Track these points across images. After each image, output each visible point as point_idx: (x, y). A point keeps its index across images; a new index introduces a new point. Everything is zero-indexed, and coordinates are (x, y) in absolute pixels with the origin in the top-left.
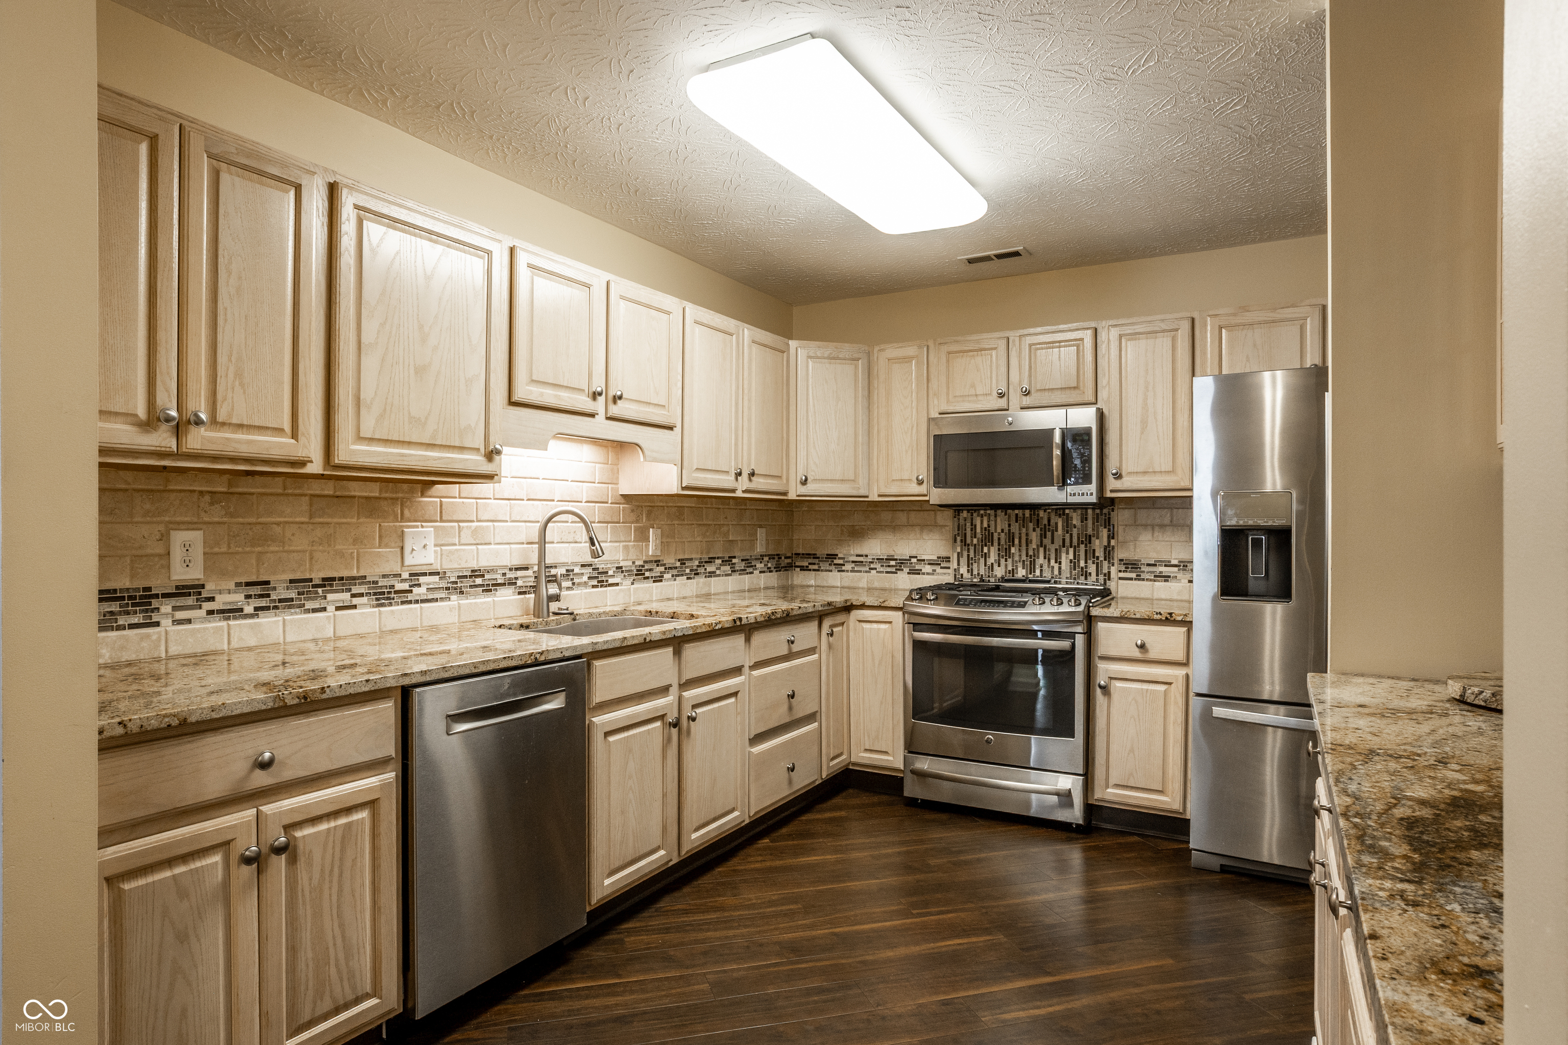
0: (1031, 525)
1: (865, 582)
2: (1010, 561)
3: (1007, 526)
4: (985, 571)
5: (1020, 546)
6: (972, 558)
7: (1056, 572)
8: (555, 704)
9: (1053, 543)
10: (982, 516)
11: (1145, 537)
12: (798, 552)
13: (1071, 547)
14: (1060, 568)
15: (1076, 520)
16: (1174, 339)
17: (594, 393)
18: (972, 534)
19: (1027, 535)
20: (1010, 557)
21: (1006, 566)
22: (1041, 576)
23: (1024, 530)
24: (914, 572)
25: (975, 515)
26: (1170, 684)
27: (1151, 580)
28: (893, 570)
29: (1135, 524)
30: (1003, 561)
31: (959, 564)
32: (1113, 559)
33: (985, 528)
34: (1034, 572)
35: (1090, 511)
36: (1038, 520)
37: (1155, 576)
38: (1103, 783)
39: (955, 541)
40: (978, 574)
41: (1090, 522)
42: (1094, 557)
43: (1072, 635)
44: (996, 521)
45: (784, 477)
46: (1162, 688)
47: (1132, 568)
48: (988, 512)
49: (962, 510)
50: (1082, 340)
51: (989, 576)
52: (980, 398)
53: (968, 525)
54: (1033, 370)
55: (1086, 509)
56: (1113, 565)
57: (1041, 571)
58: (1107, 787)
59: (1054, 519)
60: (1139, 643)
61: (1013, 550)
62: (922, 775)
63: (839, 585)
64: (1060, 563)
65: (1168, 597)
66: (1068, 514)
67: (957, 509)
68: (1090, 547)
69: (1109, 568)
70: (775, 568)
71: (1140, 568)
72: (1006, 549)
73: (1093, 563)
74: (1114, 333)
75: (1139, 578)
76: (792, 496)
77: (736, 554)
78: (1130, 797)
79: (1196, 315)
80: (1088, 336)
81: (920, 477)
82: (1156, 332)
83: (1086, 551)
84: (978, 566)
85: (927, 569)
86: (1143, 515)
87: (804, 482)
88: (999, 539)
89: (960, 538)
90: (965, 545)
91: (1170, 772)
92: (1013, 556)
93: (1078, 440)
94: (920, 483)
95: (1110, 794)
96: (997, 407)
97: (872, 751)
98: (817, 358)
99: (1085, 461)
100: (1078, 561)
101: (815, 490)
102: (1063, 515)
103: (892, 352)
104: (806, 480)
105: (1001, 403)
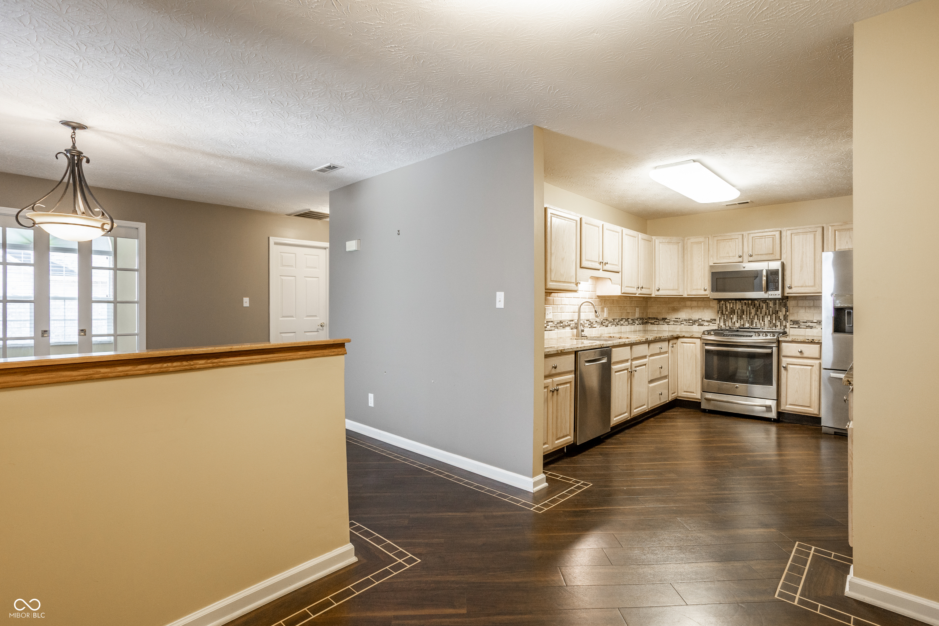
0: (751, 307)
1: (679, 329)
2: (742, 321)
3: (741, 307)
4: (731, 325)
5: (747, 315)
6: (726, 320)
7: (763, 325)
8: (602, 361)
9: (761, 313)
10: (730, 303)
11: (802, 311)
12: (650, 317)
13: (769, 315)
14: (764, 324)
15: (771, 304)
16: (815, 235)
17: (600, 262)
18: (725, 310)
19: (750, 310)
20: (742, 319)
21: (741, 322)
22: (756, 327)
23: (748, 309)
24: (700, 325)
25: (727, 302)
26: (813, 366)
27: (804, 328)
28: (691, 324)
29: (797, 306)
30: (739, 321)
31: (720, 322)
32: (788, 320)
33: (731, 308)
34: (753, 325)
35: (777, 301)
36: (755, 305)
37: (806, 327)
38: (784, 404)
39: (718, 313)
40: (728, 326)
41: (777, 305)
42: (779, 319)
43: (771, 348)
44: (736, 305)
45: (651, 288)
46: (810, 368)
47: (796, 323)
48: (733, 301)
49: (722, 301)
50: (775, 235)
51: (733, 327)
52: (731, 258)
53: (724, 306)
54: (753, 247)
57: (756, 325)
58: (786, 405)
59: (762, 304)
60: (800, 350)
61: (743, 316)
62: (708, 400)
63: (667, 330)
64: (764, 321)
66: (768, 302)
67: (719, 300)
68: (778, 315)
69: (786, 323)
70: (642, 323)
71: (800, 323)
72: (740, 316)
73: (779, 321)
74: (789, 233)
75: (799, 327)
76: (653, 295)
77: (629, 318)
78: (795, 409)
79: (824, 225)
80: (777, 234)
81: (705, 288)
82: (807, 232)
83: (776, 317)
84: (728, 323)
85: (706, 324)
86: (801, 303)
87: (658, 290)
88: (737, 312)
89: (721, 311)
90: (723, 315)
91: (813, 399)
92: (744, 319)
93: (772, 274)
94: (705, 290)
95: (787, 407)
96: (738, 262)
97: (687, 392)
98: (663, 243)
99: (776, 282)
100: (772, 321)
101: (662, 293)
102: (766, 302)
103: (693, 240)
104: (659, 289)
105: (740, 260)
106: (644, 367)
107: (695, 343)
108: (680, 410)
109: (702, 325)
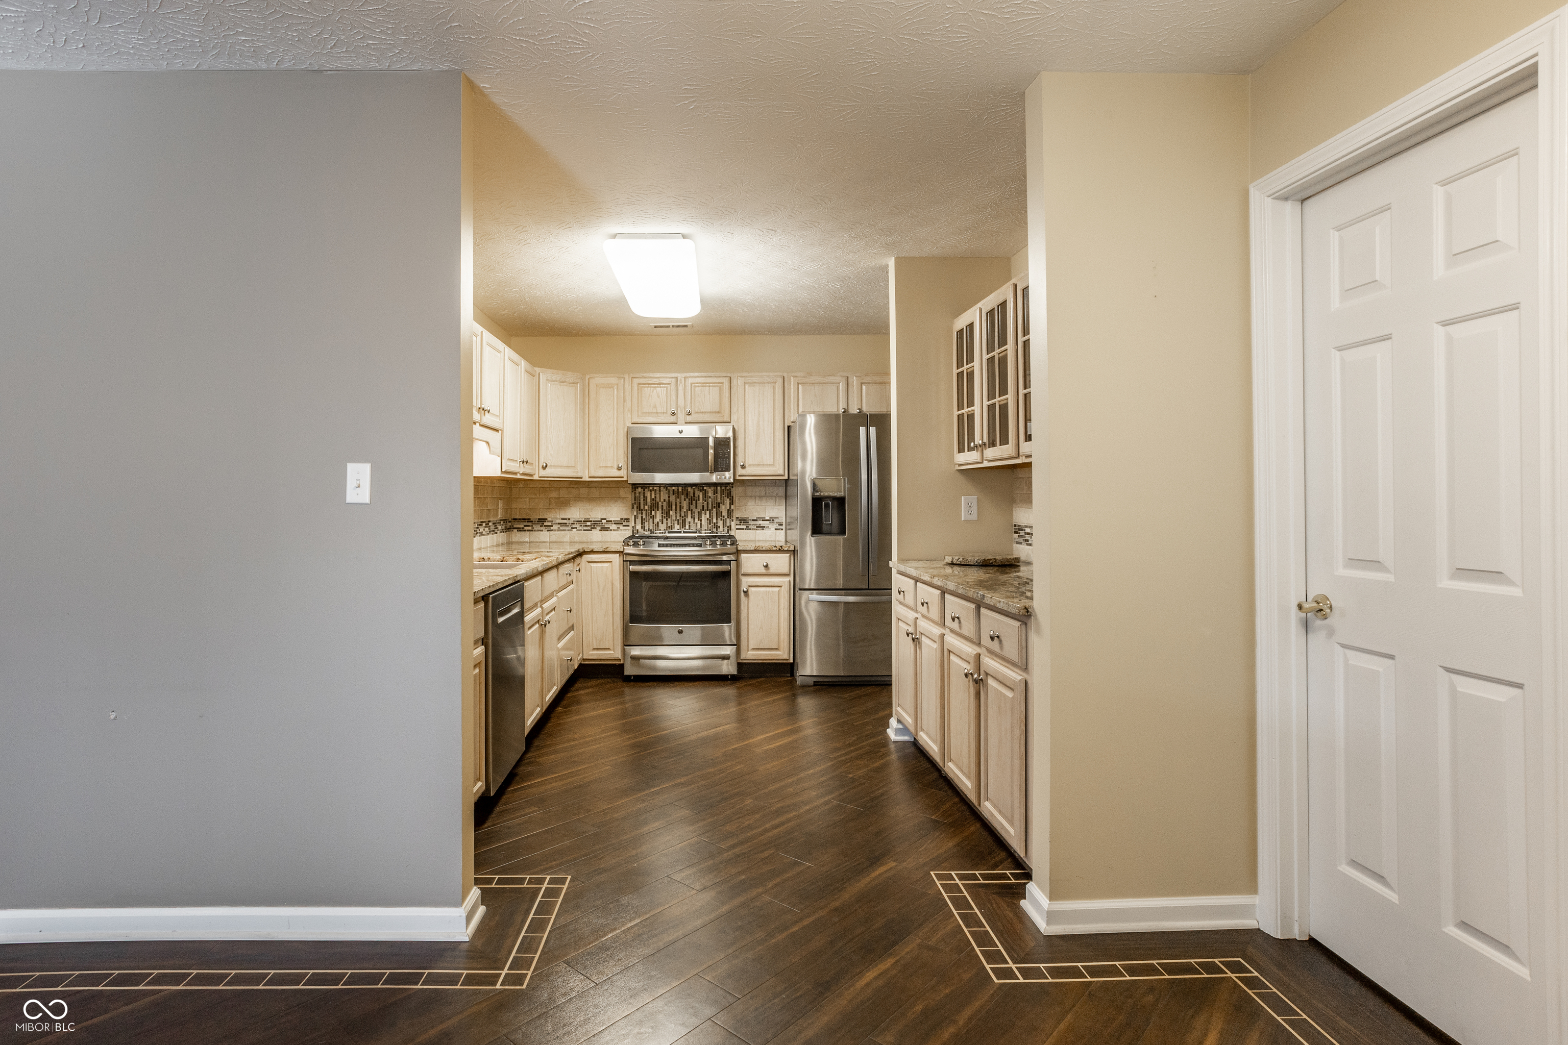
0: (683, 497)
1: (568, 538)
2: (669, 520)
3: (667, 497)
4: (653, 527)
5: (676, 510)
6: (644, 519)
7: (699, 526)
8: (516, 611)
9: (696, 508)
10: (651, 491)
11: (751, 503)
12: (516, 518)
13: (708, 510)
14: (701, 524)
15: (710, 494)
16: (774, 388)
17: (479, 408)
18: (644, 503)
19: (680, 503)
20: (669, 518)
21: (667, 523)
22: (689, 529)
23: (678, 500)
24: (604, 529)
25: (646, 490)
26: (781, 587)
27: (754, 529)
28: (589, 528)
29: (746, 496)
30: (665, 520)
31: (635, 523)
32: (733, 517)
33: (653, 499)
34: (685, 527)
36: (687, 493)
37: (757, 527)
38: (745, 649)
39: (633, 508)
40: (649, 529)
41: (719, 495)
42: (721, 516)
43: (728, 562)
44: (660, 494)
45: (536, 463)
46: (777, 589)
48: (655, 488)
49: (638, 487)
50: (722, 383)
51: (656, 531)
52: (660, 415)
53: (642, 496)
54: (693, 399)
55: (717, 487)
56: (733, 521)
57: (689, 526)
58: (748, 651)
59: (697, 492)
60: (765, 564)
61: (671, 513)
62: (635, 659)
63: (548, 540)
64: (701, 521)
65: (765, 539)
66: (706, 490)
67: (635, 486)
68: (719, 510)
69: (730, 523)
70: (505, 529)
71: (748, 522)
72: (667, 512)
73: (721, 520)
74: (740, 381)
75: (747, 529)
76: (536, 477)
77: (491, 520)
78: (761, 655)
79: (785, 375)
80: (726, 381)
81: (620, 466)
82: (764, 383)
83: (717, 512)
84: (649, 524)
85: (614, 527)
86: (750, 490)
88: (662, 506)
89: (637, 506)
90: (640, 510)
91: (782, 637)
92: (672, 517)
93: (722, 444)
94: (619, 469)
95: (750, 655)
96: (670, 422)
97: (598, 649)
98: (553, 381)
99: (726, 458)
100: (712, 519)
101: (551, 473)
102: (703, 490)
103: (598, 380)
104: (546, 466)
105: (673, 419)
106: (553, 612)
107: (611, 562)
108: (591, 684)
109: (607, 529)
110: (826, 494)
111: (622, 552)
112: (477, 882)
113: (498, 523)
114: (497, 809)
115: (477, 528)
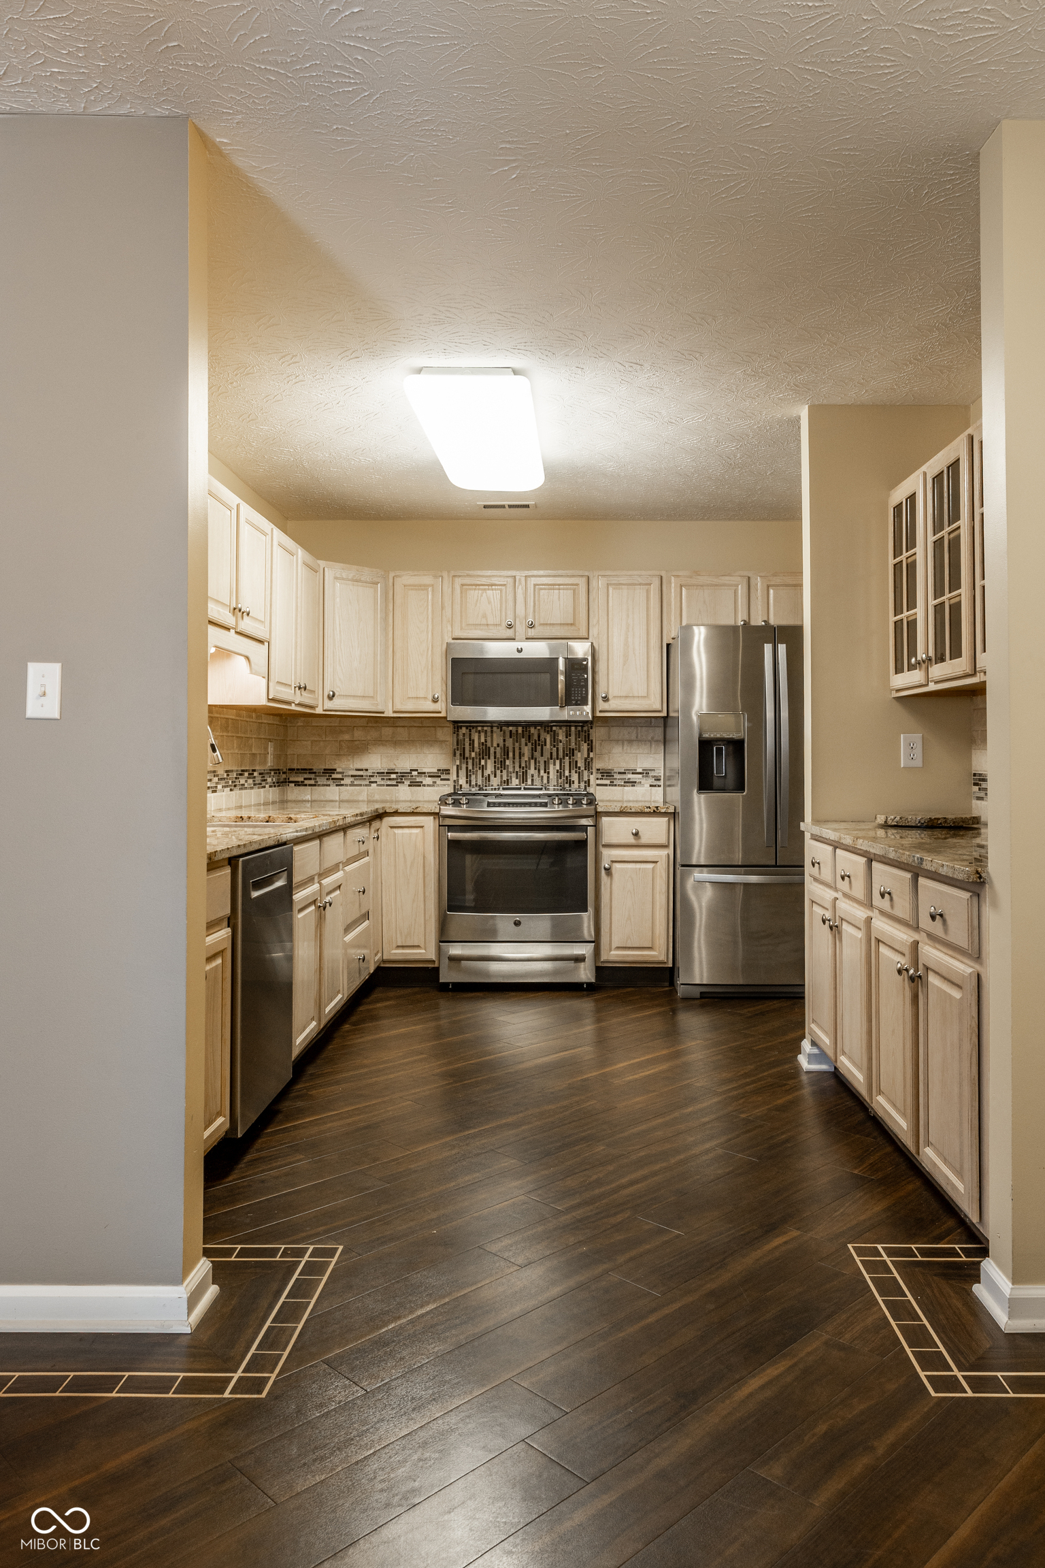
0: (523, 740)
1: (385, 795)
2: (505, 772)
3: (502, 741)
4: (483, 780)
5: (514, 758)
6: (470, 770)
7: (545, 781)
8: (280, 883)
9: (542, 756)
10: (479, 732)
11: (617, 750)
12: (292, 767)
13: (558, 759)
14: (548, 777)
15: (561, 737)
16: (648, 592)
17: (234, 609)
18: (470, 748)
19: (520, 749)
20: (505, 769)
21: (502, 776)
22: (532, 785)
23: (517, 745)
24: (415, 784)
25: (473, 731)
26: (656, 862)
27: (621, 786)
28: (394, 782)
29: (609, 739)
30: (498, 772)
31: (458, 776)
32: (592, 769)
33: (483, 743)
34: (526, 781)
35: (573, 728)
36: (529, 736)
37: (625, 782)
38: (607, 947)
39: (455, 754)
40: (476, 784)
41: (573, 738)
42: (576, 768)
43: (584, 828)
44: (492, 736)
45: (316, 691)
46: (651, 866)
47: (607, 776)
48: (485, 728)
49: (461, 727)
50: (577, 584)
51: (486, 786)
52: (491, 627)
53: (467, 740)
54: (536, 607)
55: (570, 726)
56: (592, 774)
57: (532, 780)
58: (611, 950)
59: (543, 734)
60: (634, 831)
61: (508, 762)
62: (455, 960)
63: (337, 799)
64: (548, 773)
65: (635, 799)
66: (555, 731)
67: (457, 725)
68: (574, 759)
69: (589, 775)
71: (613, 776)
72: (501, 761)
73: (576, 772)
74: (602, 582)
75: (612, 784)
76: (317, 711)
78: (628, 955)
79: (664, 574)
80: (581, 582)
81: (436, 696)
82: (635, 584)
83: (570, 762)
84: (476, 777)
85: (428, 781)
86: (615, 732)
87: (331, 698)
88: (495, 753)
89: (460, 752)
90: (464, 759)
91: (657, 932)
92: (508, 768)
93: (576, 667)
94: (435, 700)
95: (614, 955)
96: (505, 637)
97: (403, 947)
98: (343, 579)
99: (583, 687)
100: (564, 771)
101: (340, 705)
102: (551, 731)
103: (407, 578)
104: (333, 696)
105: (510, 633)
106: (338, 892)
107: (422, 827)
108: (391, 994)
109: (419, 784)
110: (718, 736)
111: (437, 814)
112: (207, 1253)
113: (267, 773)
114: (248, 1158)
115: (236, 778)
